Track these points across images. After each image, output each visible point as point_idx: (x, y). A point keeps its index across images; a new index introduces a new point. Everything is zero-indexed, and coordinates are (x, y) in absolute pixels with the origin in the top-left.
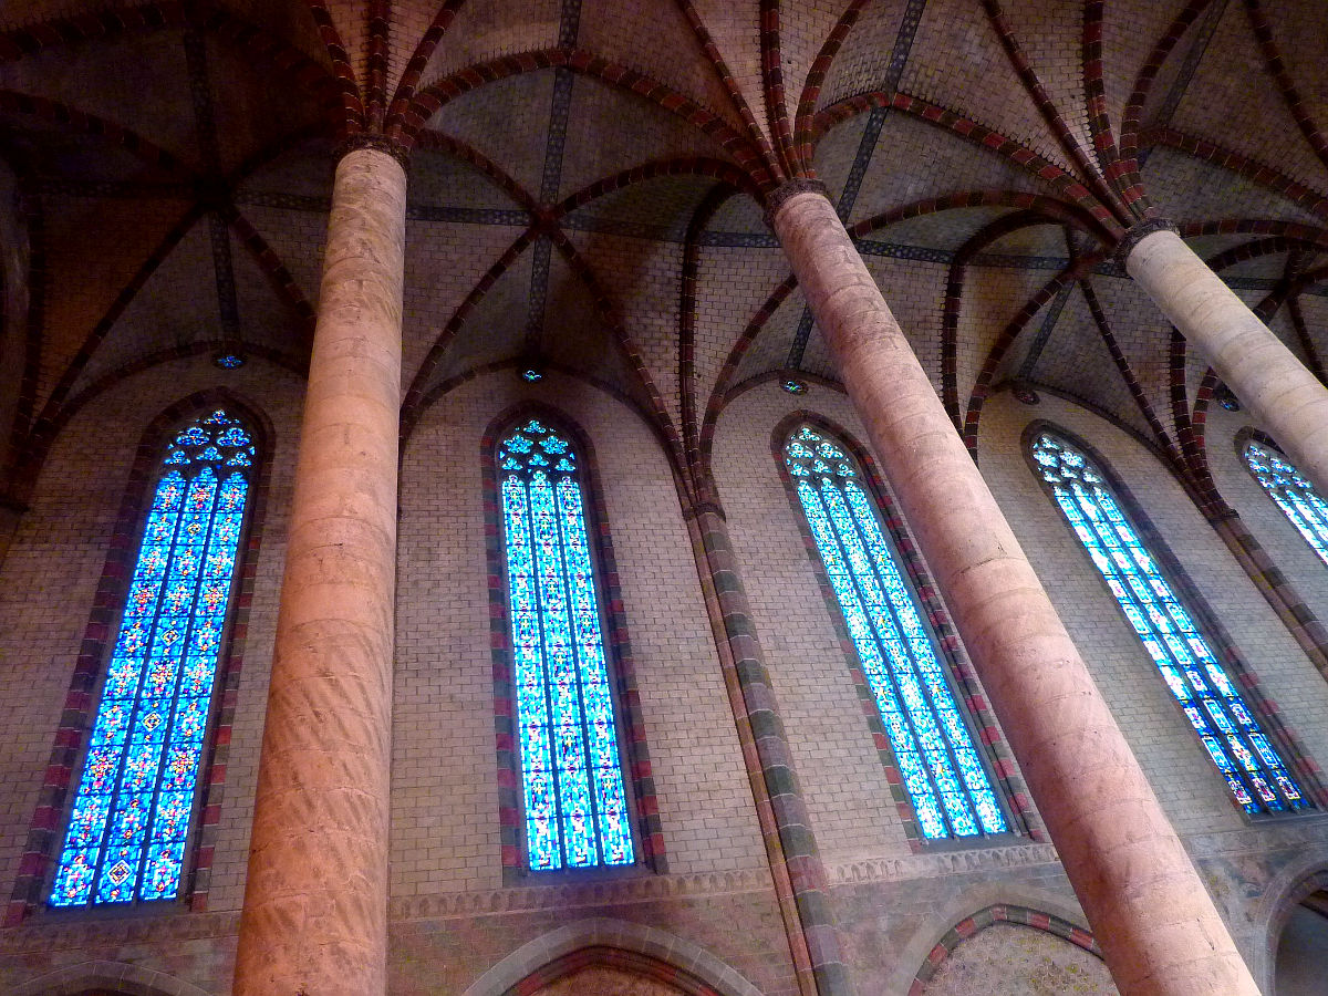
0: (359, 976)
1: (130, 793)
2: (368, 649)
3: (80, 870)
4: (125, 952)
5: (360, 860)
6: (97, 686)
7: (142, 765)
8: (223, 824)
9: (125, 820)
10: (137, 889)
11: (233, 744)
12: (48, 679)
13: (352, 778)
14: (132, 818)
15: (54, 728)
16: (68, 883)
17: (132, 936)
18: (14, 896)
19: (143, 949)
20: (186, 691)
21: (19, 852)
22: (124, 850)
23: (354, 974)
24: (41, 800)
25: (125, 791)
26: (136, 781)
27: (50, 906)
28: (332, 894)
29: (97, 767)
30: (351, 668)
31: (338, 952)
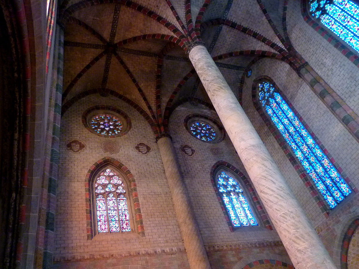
0: (307, 253)
1: (323, 177)
2: (265, 178)
3: (330, 199)
4: (351, 210)
5: (292, 227)
6: (297, 161)
7: (320, 170)
9: (328, 183)
10: (343, 195)
11: (329, 152)
12: (289, 168)
13: (279, 211)
14: (328, 181)
16: (330, 202)
17: (350, 206)
18: (323, 212)
19: (354, 207)
20: (312, 147)
21: (316, 203)
22: (333, 189)
23: (305, 253)
24: (310, 191)
25: (322, 177)
26: (322, 173)
27: (331, 209)
28: (290, 239)
29: (313, 176)
30: (264, 186)
31: (299, 251)
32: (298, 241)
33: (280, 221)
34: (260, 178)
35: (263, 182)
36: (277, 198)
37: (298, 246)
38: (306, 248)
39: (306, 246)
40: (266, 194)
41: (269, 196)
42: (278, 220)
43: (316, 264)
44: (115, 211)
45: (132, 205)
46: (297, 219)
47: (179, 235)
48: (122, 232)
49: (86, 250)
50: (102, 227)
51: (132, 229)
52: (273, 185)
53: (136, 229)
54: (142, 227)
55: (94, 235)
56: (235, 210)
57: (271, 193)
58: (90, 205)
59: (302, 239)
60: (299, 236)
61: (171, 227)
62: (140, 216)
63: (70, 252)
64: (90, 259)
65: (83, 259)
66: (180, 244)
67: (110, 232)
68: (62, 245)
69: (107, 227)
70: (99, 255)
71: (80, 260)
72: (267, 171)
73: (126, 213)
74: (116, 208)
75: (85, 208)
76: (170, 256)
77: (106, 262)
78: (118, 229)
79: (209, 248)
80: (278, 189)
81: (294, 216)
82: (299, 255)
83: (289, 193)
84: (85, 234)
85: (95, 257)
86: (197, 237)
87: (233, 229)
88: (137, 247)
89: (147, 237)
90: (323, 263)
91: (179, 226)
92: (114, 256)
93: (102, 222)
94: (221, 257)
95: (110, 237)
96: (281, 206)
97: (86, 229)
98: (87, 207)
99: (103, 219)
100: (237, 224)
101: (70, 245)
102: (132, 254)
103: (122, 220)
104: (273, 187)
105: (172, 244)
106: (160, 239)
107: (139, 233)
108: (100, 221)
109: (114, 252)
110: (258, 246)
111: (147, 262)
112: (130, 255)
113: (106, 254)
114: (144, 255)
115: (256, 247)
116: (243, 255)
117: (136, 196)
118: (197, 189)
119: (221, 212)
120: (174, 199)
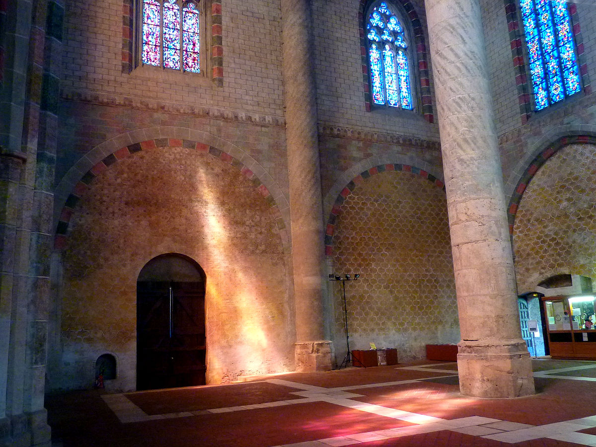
0: (471, 166)
1: (549, 54)
3: (542, 94)
4: (566, 120)
6: (518, 15)
7: (548, 39)
8: (586, 51)
9: (550, 66)
10: (564, 92)
11: (578, 11)
12: (499, 24)
14: (553, 64)
15: (509, 43)
16: (540, 100)
17: (566, 113)
18: (522, 113)
19: (572, 117)
21: (516, 96)
22: (555, 79)
23: (468, 166)
24: (516, 74)
25: (546, 54)
26: (548, 48)
27: (536, 111)
28: (455, 141)
29: (533, 48)
30: (446, 43)
31: (461, 161)
32: (465, 146)
33: (449, 109)
34: (445, 28)
35: (447, 37)
36: (458, 68)
37: (462, 153)
38: (472, 159)
39: (473, 156)
40: (445, 58)
41: (448, 64)
42: (447, 106)
43: (478, 185)
44: (176, 32)
45: (209, 27)
46: (477, 112)
47: (281, 97)
48: (184, 71)
49: (119, 90)
50: (149, 55)
51: (202, 71)
52: (462, 46)
53: (209, 70)
54: (220, 71)
55: (133, 67)
56: (384, 77)
57: (451, 57)
58: (131, 10)
59: (473, 145)
60: (470, 138)
61: (269, 81)
62: (220, 51)
63: (90, 86)
64: (124, 105)
65: (111, 104)
66: (279, 112)
67: (163, 67)
68: (77, 73)
69: (158, 57)
70: (141, 103)
71: (107, 104)
72: (460, 18)
73: (196, 38)
74: (178, 27)
75: (121, 13)
76: (259, 128)
77: (151, 116)
78: (178, 66)
79: (324, 129)
80: (466, 54)
81: (475, 105)
82: (458, 166)
83: (483, 67)
84: (118, 62)
85: (134, 105)
86: (309, 107)
87: (371, 107)
88: (206, 101)
89: (226, 89)
90: (488, 185)
91: (283, 83)
92: (166, 109)
93: (150, 46)
94: (339, 146)
95: (162, 76)
96: (461, 84)
97: (120, 53)
98: (125, 13)
99: (154, 40)
100: (379, 100)
101: (91, 76)
102: (196, 111)
103: (186, 51)
104: (460, 49)
105: (267, 110)
106: (247, 97)
107: (213, 80)
108: (146, 43)
109: (167, 103)
110: (401, 142)
111: (219, 130)
112: (193, 113)
113: (153, 104)
114: (216, 118)
115: (398, 142)
116: (374, 151)
117: (218, 11)
118: (330, 25)
119: (359, 74)
120: (285, 33)
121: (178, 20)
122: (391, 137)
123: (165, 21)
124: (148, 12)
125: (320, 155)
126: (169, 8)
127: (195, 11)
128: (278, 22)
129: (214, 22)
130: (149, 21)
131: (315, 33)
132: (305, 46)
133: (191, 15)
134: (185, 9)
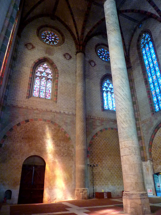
3: (157, 107)
5: (123, 116)
6: (148, 83)
9: (159, 98)
12: (143, 86)
15: (146, 91)
16: (157, 108)
18: (151, 112)
20: (158, 78)
23: (125, 129)
25: (157, 95)
26: (158, 93)
27: (156, 112)
28: (121, 121)
29: (153, 93)
31: (122, 127)
32: (124, 123)
33: (119, 111)
34: (117, 87)
35: (118, 90)
36: (121, 99)
37: (123, 125)
38: (126, 127)
39: (126, 126)
40: (117, 96)
41: (118, 98)
43: (128, 136)
44: (44, 87)
45: (54, 86)
46: (127, 112)
47: (75, 106)
48: (46, 98)
49: (24, 104)
50: (35, 94)
51: (51, 98)
52: (122, 92)
53: (53, 98)
54: (56, 99)
55: (30, 97)
57: (119, 96)
58: (31, 81)
59: (126, 123)
60: (125, 120)
61: (71, 102)
62: (57, 93)
63: (16, 102)
64: (26, 108)
65: (21, 108)
66: (74, 111)
67: (39, 97)
68: (12, 98)
69: (38, 94)
70: (31, 107)
71: (20, 108)
73: (50, 89)
74: (45, 86)
75: (28, 82)
76: (67, 116)
77: (33, 111)
78: (44, 97)
79: (88, 116)
80: (124, 95)
81: (127, 110)
82: (122, 129)
84: (25, 95)
85: (29, 108)
86: (83, 110)
87: (103, 110)
88: (51, 107)
89: (58, 104)
90: (131, 136)
91: (76, 102)
92: (38, 109)
93: (36, 91)
94: (93, 122)
95: (38, 100)
96: (122, 104)
97: (26, 93)
98: (29, 82)
99: (37, 90)
101: (17, 99)
102: (48, 110)
103: (47, 93)
104: (122, 93)
105: (70, 110)
106: (64, 106)
107: (54, 101)
108: (35, 90)
109: (39, 108)
110: (113, 121)
111: (55, 116)
112: (47, 111)
113: (34, 108)
114: (54, 112)
115: (112, 121)
116: (104, 123)
117: (57, 82)
118: (91, 86)
119: (100, 100)
120: (77, 88)
121: (45, 84)
122: (110, 119)
123: (41, 84)
124: (36, 82)
125: (86, 124)
126: (43, 81)
127: (50, 82)
128: (75, 85)
129: (56, 85)
130: (36, 84)
131: (86, 88)
132: (83, 92)
133: (49, 83)
134: (47, 81)
